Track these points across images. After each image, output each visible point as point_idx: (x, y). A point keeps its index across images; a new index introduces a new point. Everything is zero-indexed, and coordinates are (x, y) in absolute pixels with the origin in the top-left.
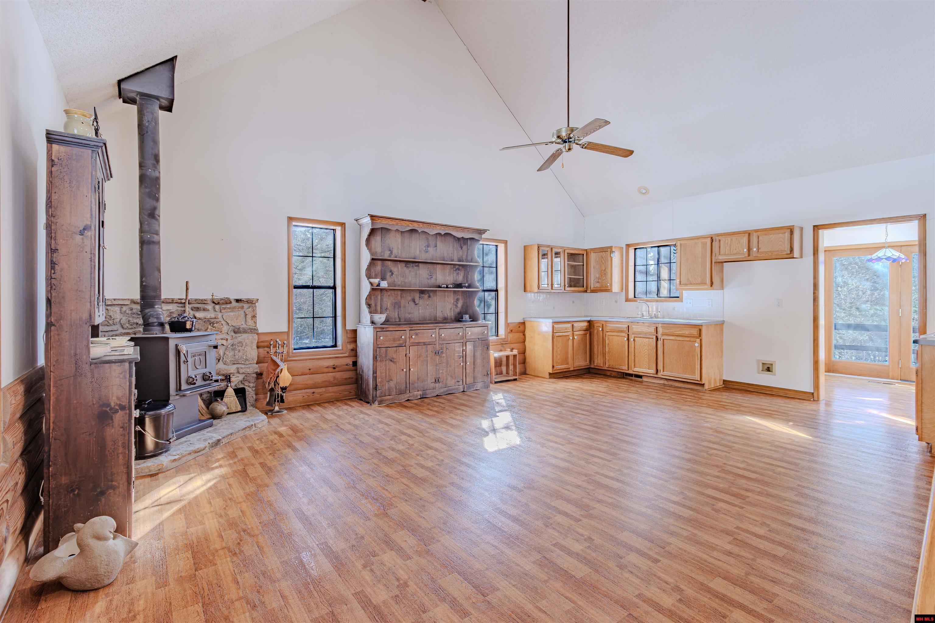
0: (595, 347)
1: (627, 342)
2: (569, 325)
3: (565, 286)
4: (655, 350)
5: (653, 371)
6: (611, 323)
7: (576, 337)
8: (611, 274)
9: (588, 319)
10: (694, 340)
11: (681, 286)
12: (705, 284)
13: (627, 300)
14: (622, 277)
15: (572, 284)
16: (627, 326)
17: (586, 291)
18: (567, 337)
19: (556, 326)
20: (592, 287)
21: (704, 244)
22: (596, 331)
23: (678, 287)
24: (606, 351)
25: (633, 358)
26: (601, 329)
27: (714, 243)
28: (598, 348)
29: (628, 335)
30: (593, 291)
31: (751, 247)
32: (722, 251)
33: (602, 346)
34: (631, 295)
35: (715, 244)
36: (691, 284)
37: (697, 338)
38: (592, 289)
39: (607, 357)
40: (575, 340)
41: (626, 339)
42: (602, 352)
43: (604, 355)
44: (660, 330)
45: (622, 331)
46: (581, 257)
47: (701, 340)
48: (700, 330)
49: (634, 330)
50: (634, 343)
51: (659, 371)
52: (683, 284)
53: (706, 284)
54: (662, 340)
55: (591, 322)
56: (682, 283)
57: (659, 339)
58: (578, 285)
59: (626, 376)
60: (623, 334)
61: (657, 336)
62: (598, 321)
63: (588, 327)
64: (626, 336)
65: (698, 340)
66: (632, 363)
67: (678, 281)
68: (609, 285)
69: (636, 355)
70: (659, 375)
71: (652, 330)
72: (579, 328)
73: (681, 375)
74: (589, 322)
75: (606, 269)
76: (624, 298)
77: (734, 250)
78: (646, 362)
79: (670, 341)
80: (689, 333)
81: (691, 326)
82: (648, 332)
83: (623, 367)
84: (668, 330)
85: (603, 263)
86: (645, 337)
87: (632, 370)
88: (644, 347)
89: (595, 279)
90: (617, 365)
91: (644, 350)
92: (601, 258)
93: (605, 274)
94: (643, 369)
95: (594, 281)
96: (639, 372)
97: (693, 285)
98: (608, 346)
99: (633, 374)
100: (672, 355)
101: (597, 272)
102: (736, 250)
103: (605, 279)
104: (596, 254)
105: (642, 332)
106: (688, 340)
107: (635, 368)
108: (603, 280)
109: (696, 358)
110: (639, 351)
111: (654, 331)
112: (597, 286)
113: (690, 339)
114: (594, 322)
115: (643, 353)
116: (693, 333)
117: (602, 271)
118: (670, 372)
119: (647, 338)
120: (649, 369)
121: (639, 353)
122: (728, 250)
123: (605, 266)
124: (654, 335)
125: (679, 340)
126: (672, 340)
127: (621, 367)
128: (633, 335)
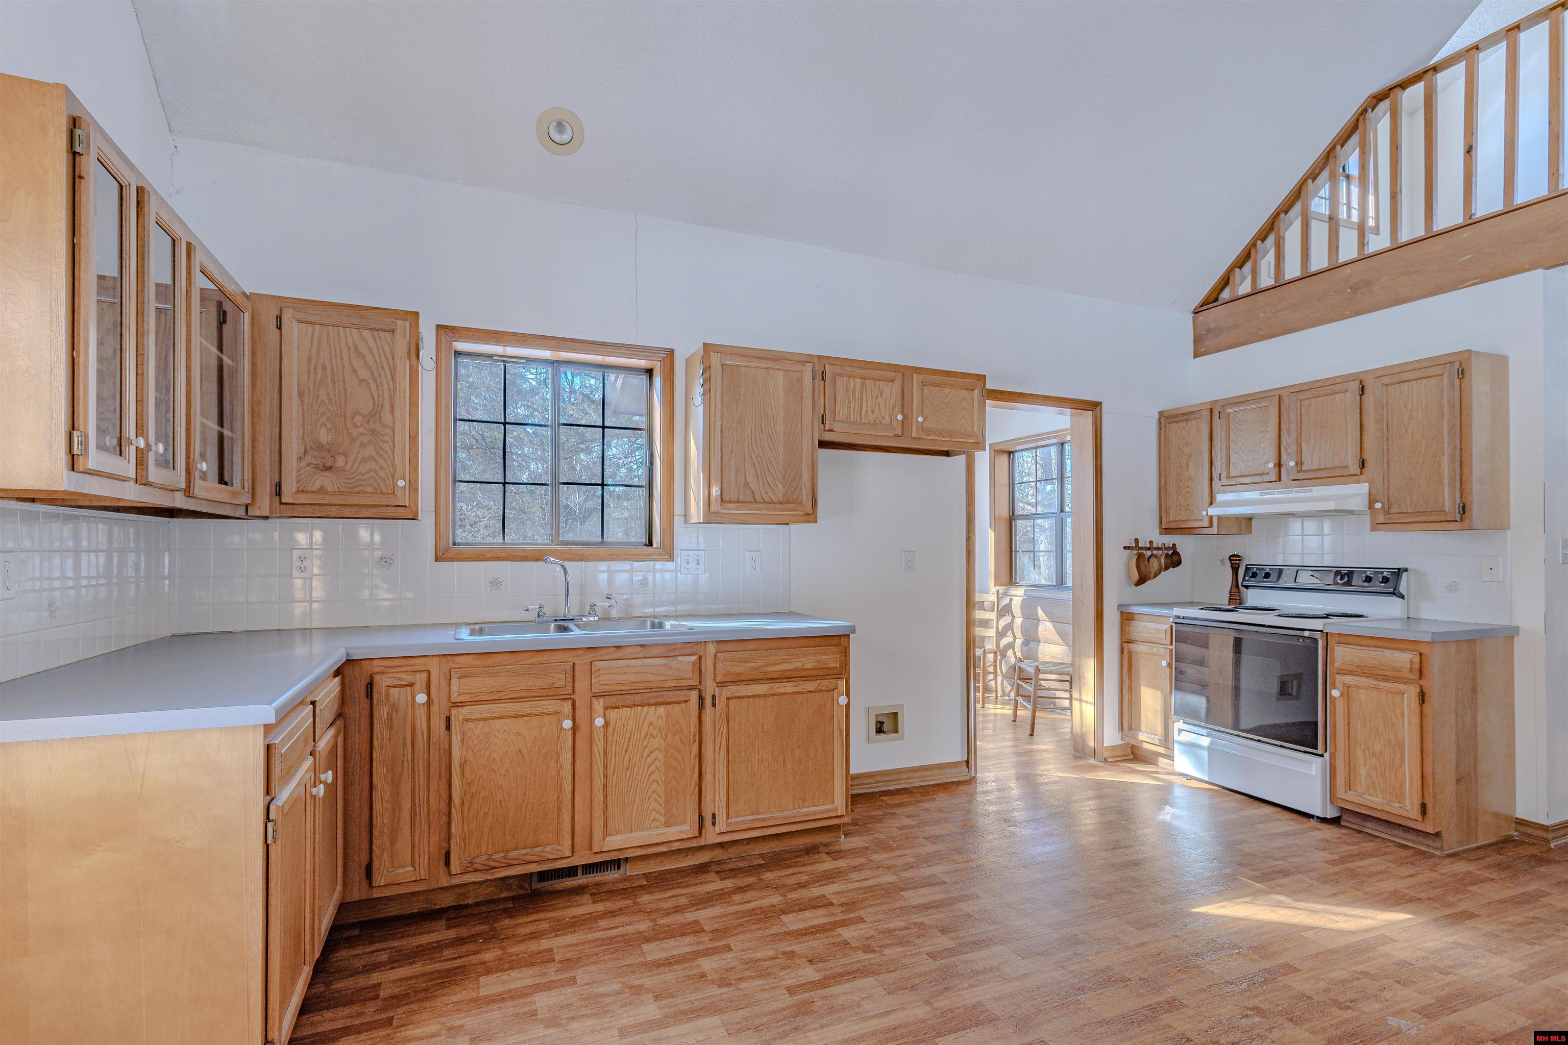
0: (377, 795)
4: (695, 748)
5: (686, 828)
8: (415, 439)
9: (341, 653)
10: (834, 686)
11: (725, 504)
12: (797, 502)
13: (445, 553)
16: (567, 666)
17: (247, 509)
19: (279, 745)
20: (289, 488)
21: (795, 380)
22: (384, 712)
23: (716, 507)
26: (419, 697)
27: (816, 383)
28: (397, 794)
30: (291, 511)
32: (840, 411)
33: (423, 780)
35: (823, 387)
36: (755, 501)
37: (838, 676)
38: (286, 498)
39: (453, 829)
47: (847, 682)
48: (845, 651)
49: (606, 678)
51: (709, 822)
53: (801, 503)
54: (722, 702)
56: (725, 497)
57: (709, 702)
59: (541, 880)
61: (700, 692)
62: (402, 661)
63: (340, 696)
65: (841, 685)
67: (716, 489)
68: (398, 483)
71: (684, 666)
72: (327, 714)
73: (788, 813)
75: (378, 408)
76: (430, 544)
77: (869, 414)
78: (656, 800)
79: (751, 699)
80: (816, 664)
81: (817, 640)
82: (667, 678)
83: (549, 851)
84: (745, 662)
85: (362, 381)
86: (652, 701)
87: (591, 849)
88: (645, 742)
89: (305, 453)
90: (515, 849)
91: (649, 756)
92: (350, 357)
93: (374, 432)
94: (645, 833)
95: (300, 459)
96: (624, 851)
97: (763, 505)
98: (463, 774)
99: (577, 866)
100: (759, 752)
101: (324, 419)
102: (873, 412)
103: (371, 458)
104: (313, 331)
105: (640, 684)
106: (812, 689)
107: (608, 839)
108: (364, 460)
109: (835, 742)
110: (626, 764)
111: (690, 675)
112: (322, 487)
113: (819, 685)
114: (366, 665)
115: (642, 768)
116: (826, 664)
117: (359, 420)
118: (752, 814)
119: (662, 704)
120: (667, 825)
121: (627, 769)
122: (856, 410)
123: (376, 398)
124: (691, 688)
125: (782, 694)
126: (759, 696)
127: (539, 849)
128: (601, 700)
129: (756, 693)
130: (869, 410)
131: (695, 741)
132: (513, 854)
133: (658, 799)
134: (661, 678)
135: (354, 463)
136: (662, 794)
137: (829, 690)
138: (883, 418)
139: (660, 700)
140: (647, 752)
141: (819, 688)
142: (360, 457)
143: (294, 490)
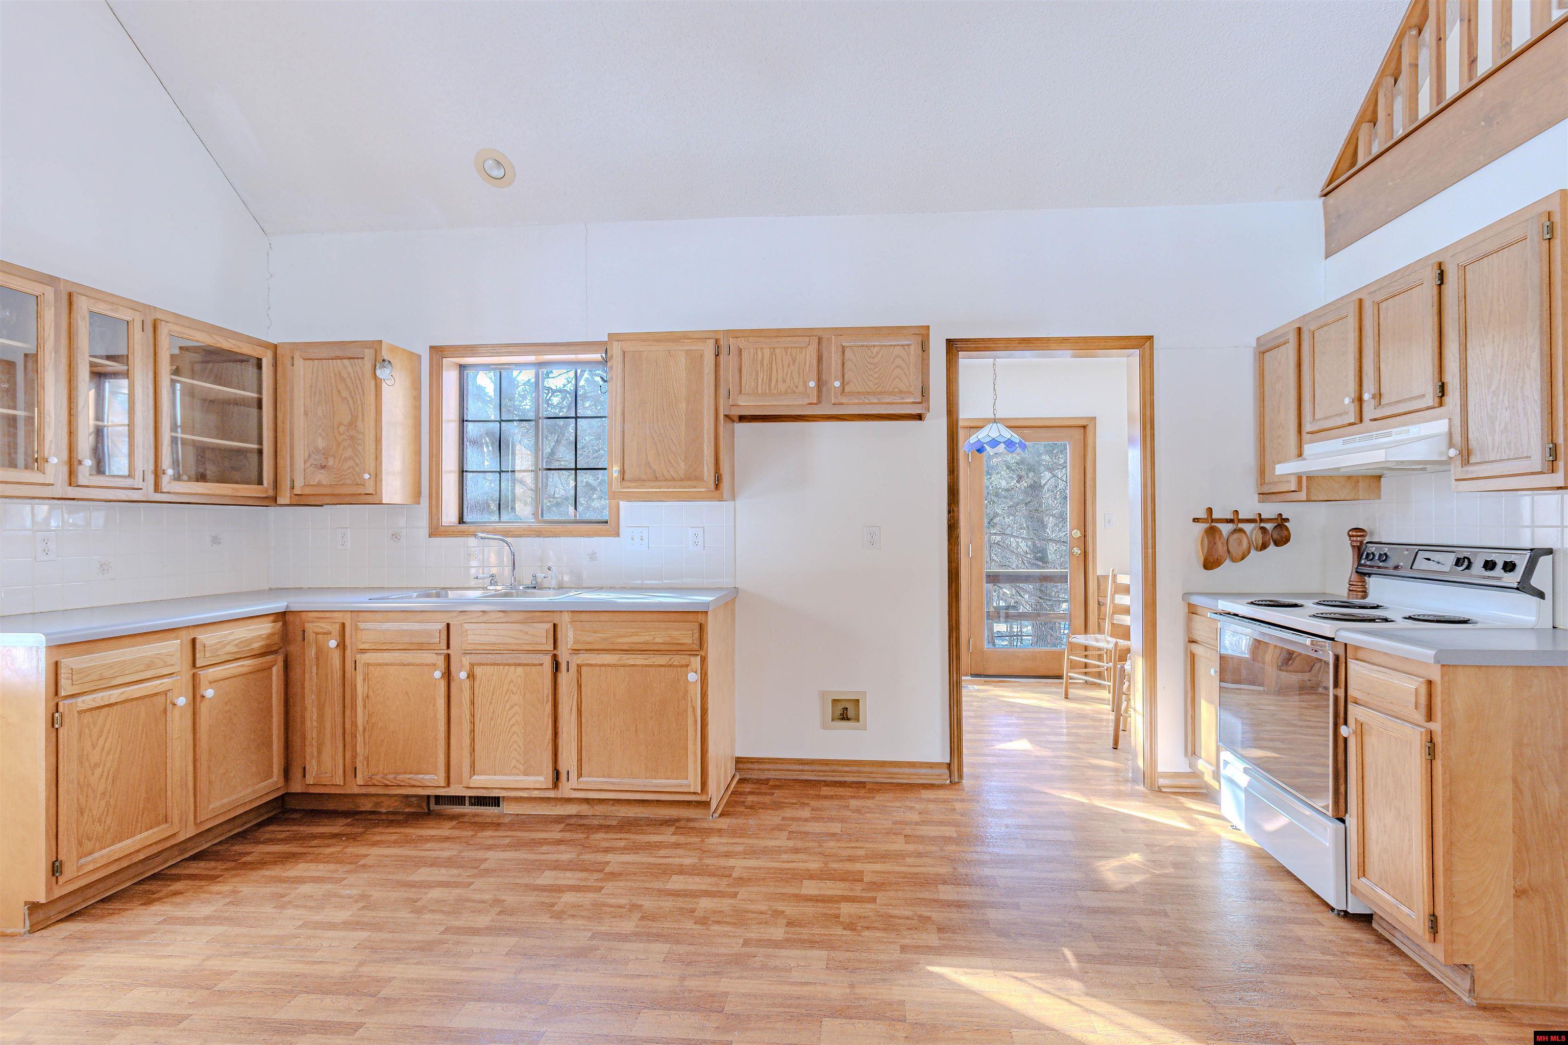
0: (308, 715)
1: (442, 685)
2: (173, 647)
3: (158, 473)
4: (549, 707)
5: (543, 779)
6: (378, 616)
7: (209, 693)
8: (378, 440)
9: (279, 605)
10: (683, 663)
11: (625, 484)
12: (699, 478)
13: (436, 530)
14: (418, 453)
15: (211, 469)
16: (442, 626)
17: (272, 500)
18: (161, 699)
19: (69, 662)
20: (299, 483)
21: (695, 360)
22: (312, 652)
23: (616, 487)
24: (354, 724)
25: (467, 741)
26: (333, 643)
27: (722, 357)
28: (321, 716)
29: (448, 657)
30: (301, 501)
31: (824, 377)
32: (747, 385)
33: (338, 709)
34: (449, 515)
35: (729, 363)
36: (656, 479)
37: (692, 653)
38: (297, 491)
39: (360, 749)
40: (204, 708)
41: (438, 674)
42: (339, 732)
43: (348, 739)
44: (568, 637)
45: (421, 647)
46: (251, 371)
47: (704, 660)
48: (702, 628)
49: (471, 638)
50: (472, 688)
51: (563, 777)
52: (630, 481)
53: (702, 480)
54: (573, 668)
55: (289, 618)
56: (627, 477)
57: (563, 667)
58: (237, 475)
59: (437, 803)
60: (429, 657)
61: (555, 657)
62: (324, 614)
63: (276, 639)
64: (441, 661)
65: (696, 662)
66: (461, 756)
67: (616, 469)
68: (367, 476)
69: (479, 727)
70: (566, 789)
71: (540, 632)
72: (231, 648)
73: (639, 781)
74: (282, 617)
75: (354, 418)
76: (423, 524)
77: (779, 384)
78: (516, 750)
79: (603, 668)
80: (668, 639)
81: (672, 615)
82: (524, 642)
83: (427, 778)
84: (595, 632)
85: (344, 399)
86: (510, 661)
87: (461, 783)
88: (507, 696)
89: (309, 456)
90: (404, 773)
91: (510, 709)
92: (336, 380)
93: (352, 438)
94: (506, 778)
95: (305, 462)
96: (490, 790)
97: (663, 483)
98: (365, 707)
99: (465, 797)
100: (611, 718)
101: (320, 431)
102: (784, 382)
103: (351, 458)
104: (314, 365)
105: (500, 646)
106: (664, 663)
107: (475, 777)
108: (346, 460)
109: (689, 718)
110: (490, 714)
111: (544, 640)
112: (319, 481)
113: (670, 660)
114: (303, 615)
115: (504, 720)
116: (679, 640)
117: (342, 429)
118: (604, 777)
119: (520, 665)
120: (526, 774)
121: (492, 719)
122: (765, 380)
123: (353, 410)
124: (545, 652)
125: (633, 665)
126: (609, 665)
127: (421, 776)
128: (468, 657)
129: (606, 663)
130: (780, 379)
131: (548, 701)
132: (401, 777)
133: (518, 748)
134: (520, 642)
135: (339, 462)
136: (522, 746)
137: (682, 666)
138: (797, 387)
139: (518, 661)
140: (508, 706)
141: (670, 663)
142: (343, 457)
143: (302, 484)
